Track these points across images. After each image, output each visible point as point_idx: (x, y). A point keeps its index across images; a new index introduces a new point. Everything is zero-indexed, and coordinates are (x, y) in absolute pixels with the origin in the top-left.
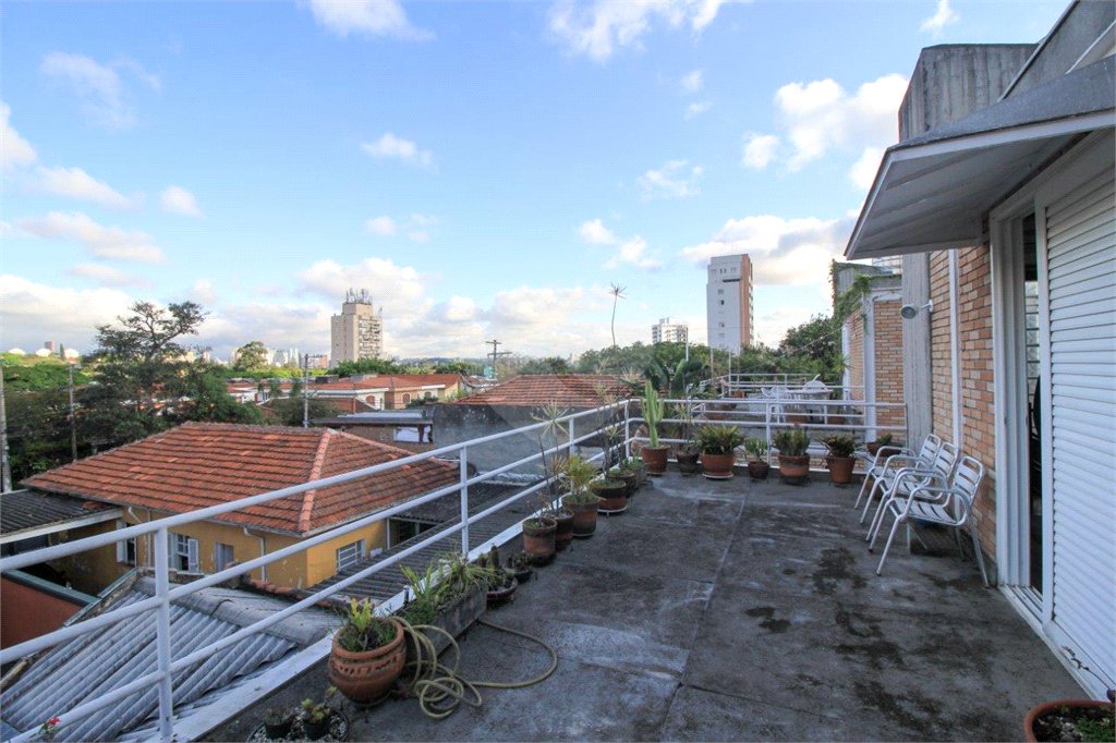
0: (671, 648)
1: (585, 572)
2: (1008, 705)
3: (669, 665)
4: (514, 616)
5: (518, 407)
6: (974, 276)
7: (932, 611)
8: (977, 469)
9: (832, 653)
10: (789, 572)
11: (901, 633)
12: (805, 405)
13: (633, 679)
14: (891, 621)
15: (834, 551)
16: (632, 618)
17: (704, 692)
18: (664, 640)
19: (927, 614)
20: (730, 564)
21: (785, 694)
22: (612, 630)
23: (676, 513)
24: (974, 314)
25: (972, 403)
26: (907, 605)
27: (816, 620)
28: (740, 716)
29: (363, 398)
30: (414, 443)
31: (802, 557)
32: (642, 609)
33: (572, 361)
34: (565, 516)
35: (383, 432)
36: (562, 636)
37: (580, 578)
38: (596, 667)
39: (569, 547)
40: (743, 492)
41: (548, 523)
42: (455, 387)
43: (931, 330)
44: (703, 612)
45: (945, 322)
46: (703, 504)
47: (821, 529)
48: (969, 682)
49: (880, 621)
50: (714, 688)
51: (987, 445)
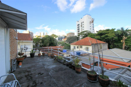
27: (35, 76)
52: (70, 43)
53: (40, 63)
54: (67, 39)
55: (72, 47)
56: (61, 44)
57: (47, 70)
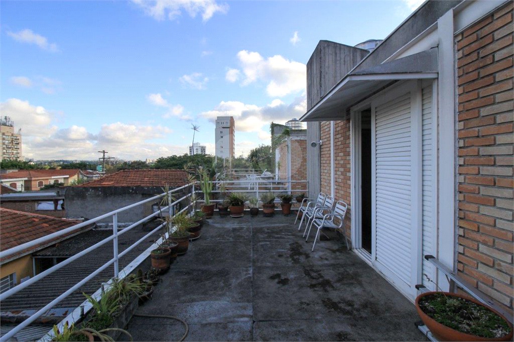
0: (243, 304)
1: (188, 273)
2: (373, 296)
3: (245, 313)
4: (155, 307)
5: (122, 187)
6: (342, 131)
7: (335, 263)
8: (345, 206)
9: (309, 289)
10: (280, 256)
11: (329, 275)
12: (263, 183)
13: (230, 325)
14: (324, 270)
15: (293, 244)
16: (220, 293)
17: (265, 322)
18: (239, 300)
19: (334, 265)
20: (256, 256)
21: (298, 313)
22: (212, 302)
23: (223, 235)
24: (342, 146)
25: (340, 180)
26: (326, 262)
27: (298, 276)
28: (284, 329)
29: (8, 185)
30: (51, 211)
31: (283, 249)
32: (223, 287)
33: (147, 163)
34: (173, 245)
35: (27, 206)
36: (186, 312)
37: (186, 277)
38: (210, 324)
39: (175, 261)
40: (249, 222)
41: (166, 250)
42: (75, 177)
43: (321, 152)
44: (252, 282)
45: (328, 149)
46: (234, 230)
47: (285, 235)
48: (357, 290)
49: (320, 271)
50: (270, 319)
51: (347, 196)
57: (250, 287)
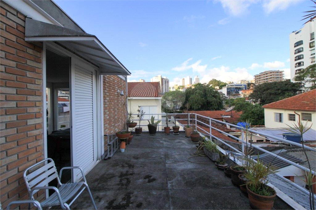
0: (171, 167)
3: (169, 165)
9: (136, 173)
16: (184, 172)
18: (173, 169)
27: (136, 181)
44: (168, 178)
52: (263, 102)
53: (161, 150)
54: (254, 91)
55: (269, 114)
56: (233, 105)
57: (168, 174)
